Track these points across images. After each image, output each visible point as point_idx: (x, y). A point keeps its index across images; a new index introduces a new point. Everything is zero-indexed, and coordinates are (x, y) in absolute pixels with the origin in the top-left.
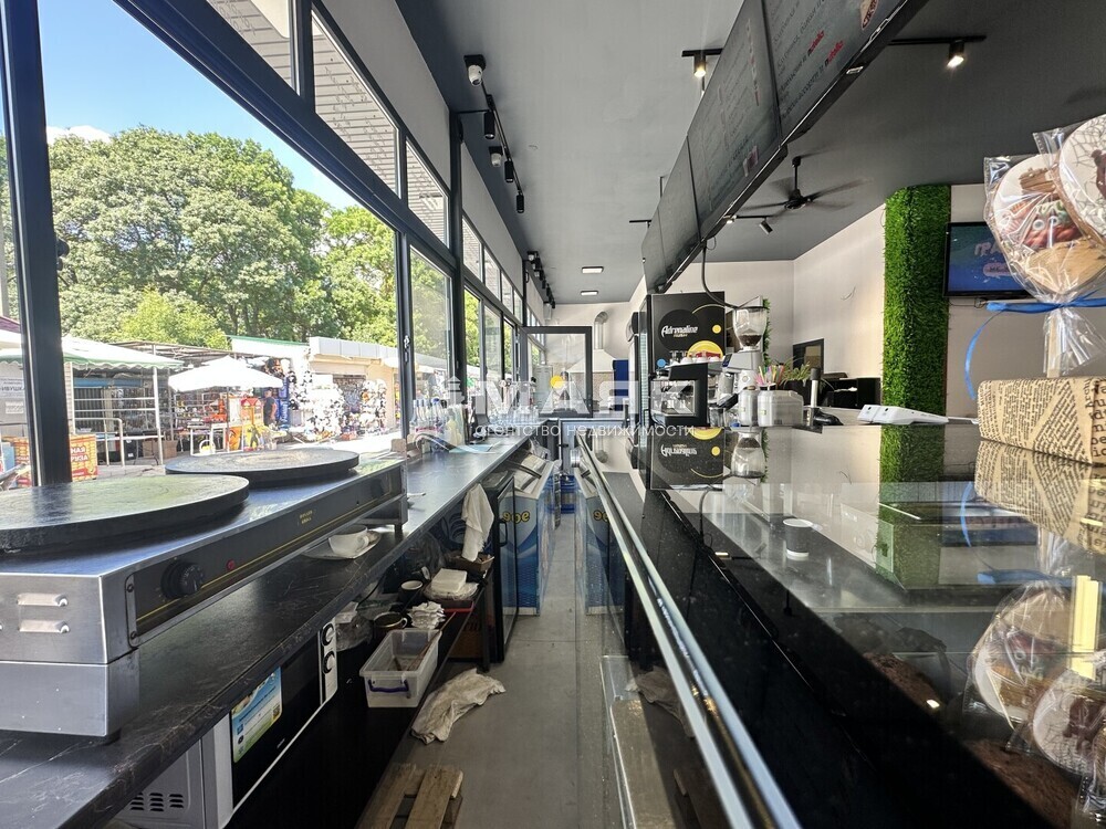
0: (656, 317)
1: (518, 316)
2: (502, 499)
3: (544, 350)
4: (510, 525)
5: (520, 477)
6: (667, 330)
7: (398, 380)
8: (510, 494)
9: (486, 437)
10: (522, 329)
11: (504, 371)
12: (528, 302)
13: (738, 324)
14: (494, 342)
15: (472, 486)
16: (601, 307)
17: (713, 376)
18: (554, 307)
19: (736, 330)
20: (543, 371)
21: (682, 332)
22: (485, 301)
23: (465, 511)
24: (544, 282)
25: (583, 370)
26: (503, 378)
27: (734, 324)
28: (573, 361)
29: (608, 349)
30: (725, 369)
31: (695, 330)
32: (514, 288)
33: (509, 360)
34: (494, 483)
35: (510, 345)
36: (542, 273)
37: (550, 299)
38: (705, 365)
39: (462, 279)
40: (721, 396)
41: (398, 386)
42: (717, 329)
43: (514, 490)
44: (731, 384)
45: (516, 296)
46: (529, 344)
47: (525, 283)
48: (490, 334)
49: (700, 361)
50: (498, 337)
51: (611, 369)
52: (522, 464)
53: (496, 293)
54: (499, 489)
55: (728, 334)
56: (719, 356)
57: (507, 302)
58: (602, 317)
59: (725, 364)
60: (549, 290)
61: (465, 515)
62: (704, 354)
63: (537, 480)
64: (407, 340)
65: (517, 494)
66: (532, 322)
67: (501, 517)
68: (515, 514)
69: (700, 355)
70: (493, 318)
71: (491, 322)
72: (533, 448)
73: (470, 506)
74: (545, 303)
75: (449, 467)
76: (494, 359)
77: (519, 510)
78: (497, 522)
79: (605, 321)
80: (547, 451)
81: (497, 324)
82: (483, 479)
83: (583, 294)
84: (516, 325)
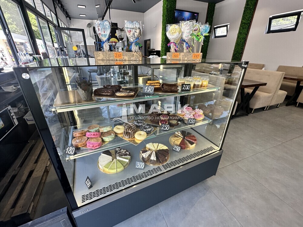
1: (55, 22)
3: (70, 36)
7: (8, 45)
10: (58, 28)
12: (58, 16)
16: (88, 21)
18: (70, 19)
20: (69, 44)
22: (38, 15)
24: (64, 9)
25: (83, 44)
26: (53, 46)
32: (50, 10)
36: (62, 5)
37: (68, 15)
39: (24, 6)
41: (9, 47)
45: (52, 14)
46: (62, 33)
47: (55, 8)
53: (43, 13)
57: (48, 17)
58: (89, 25)
60: (66, 12)
64: (7, 31)
66: (62, 25)
69: (112, 42)
70: (44, 24)
74: (66, 17)
83: (80, 15)
84: (55, 26)
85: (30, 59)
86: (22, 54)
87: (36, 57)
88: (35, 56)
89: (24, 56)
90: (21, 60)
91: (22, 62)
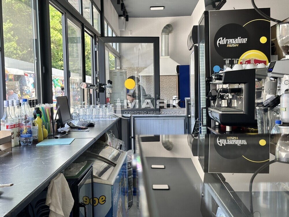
0: (213, 29)
1: (97, 28)
2: (81, 185)
3: (119, 56)
4: (89, 208)
5: (98, 166)
6: (222, 41)
8: (89, 181)
9: (69, 132)
10: (100, 38)
11: (84, 73)
12: (105, 15)
13: (281, 36)
14: (76, 49)
15: (55, 175)
16: (167, 20)
17: (260, 80)
18: (127, 20)
19: (279, 41)
20: (118, 74)
21: (234, 42)
23: (48, 197)
25: (152, 73)
26: (84, 80)
27: (278, 35)
28: (143, 66)
29: (173, 55)
30: (270, 74)
31: (245, 40)
32: (93, 2)
33: (89, 64)
34: (75, 172)
35: (90, 51)
38: (253, 70)
40: (267, 97)
42: (263, 40)
43: (92, 177)
44: (275, 87)
45: (95, 10)
46: (106, 52)
48: (73, 42)
49: (248, 67)
50: (80, 45)
51: (175, 73)
52: (100, 155)
53: (77, 7)
54: (79, 178)
55: (273, 44)
56: (265, 62)
57: (87, 15)
58: (168, 29)
59: (270, 70)
61: (49, 201)
62: (252, 62)
63: (112, 168)
65: (95, 180)
66: (109, 33)
67: (81, 201)
68: (93, 198)
69: (249, 62)
70: (75, 29)
71: (73, 32)
72: (109, 140)
73: (53, 193)
74: (120, 16)
75: (35, 159)
76: (76, 64)
77: (97, 195)
78: (77, 205)
79: (170, 32)
80: (121, 142)
81: (79, 34)
82: (66, 169)
83: (152, 9)
84: (95, 35)
85: (28, 114)
86: (13, 103)
87: (42, 108)
88: (42, 106)
89: (16, 107)
90: (6, 118)
91: (9, 123)
